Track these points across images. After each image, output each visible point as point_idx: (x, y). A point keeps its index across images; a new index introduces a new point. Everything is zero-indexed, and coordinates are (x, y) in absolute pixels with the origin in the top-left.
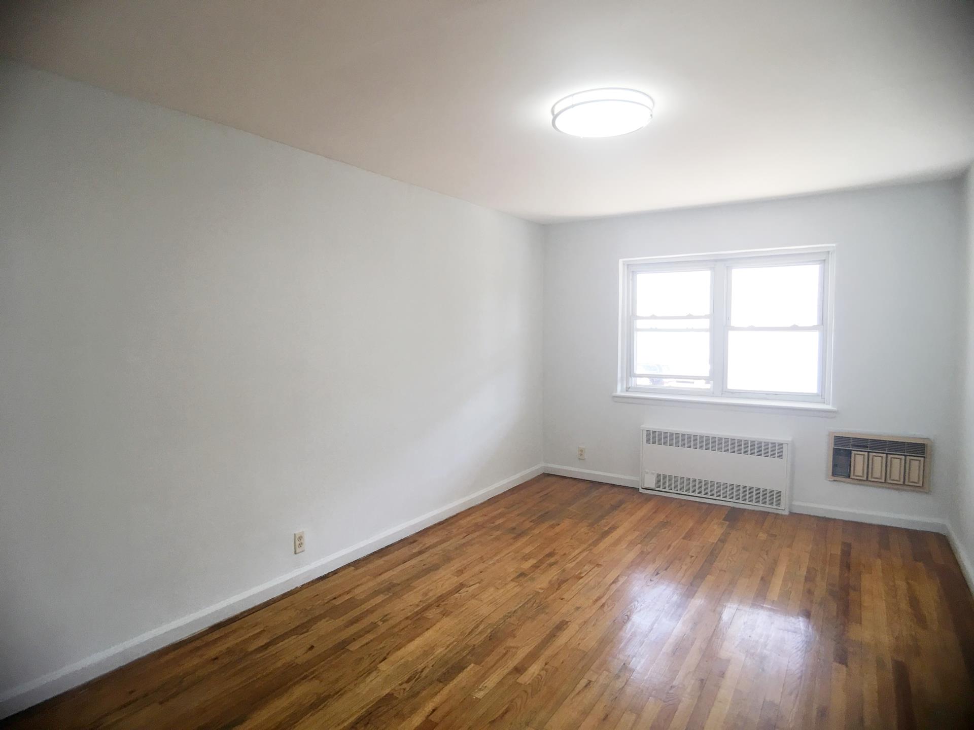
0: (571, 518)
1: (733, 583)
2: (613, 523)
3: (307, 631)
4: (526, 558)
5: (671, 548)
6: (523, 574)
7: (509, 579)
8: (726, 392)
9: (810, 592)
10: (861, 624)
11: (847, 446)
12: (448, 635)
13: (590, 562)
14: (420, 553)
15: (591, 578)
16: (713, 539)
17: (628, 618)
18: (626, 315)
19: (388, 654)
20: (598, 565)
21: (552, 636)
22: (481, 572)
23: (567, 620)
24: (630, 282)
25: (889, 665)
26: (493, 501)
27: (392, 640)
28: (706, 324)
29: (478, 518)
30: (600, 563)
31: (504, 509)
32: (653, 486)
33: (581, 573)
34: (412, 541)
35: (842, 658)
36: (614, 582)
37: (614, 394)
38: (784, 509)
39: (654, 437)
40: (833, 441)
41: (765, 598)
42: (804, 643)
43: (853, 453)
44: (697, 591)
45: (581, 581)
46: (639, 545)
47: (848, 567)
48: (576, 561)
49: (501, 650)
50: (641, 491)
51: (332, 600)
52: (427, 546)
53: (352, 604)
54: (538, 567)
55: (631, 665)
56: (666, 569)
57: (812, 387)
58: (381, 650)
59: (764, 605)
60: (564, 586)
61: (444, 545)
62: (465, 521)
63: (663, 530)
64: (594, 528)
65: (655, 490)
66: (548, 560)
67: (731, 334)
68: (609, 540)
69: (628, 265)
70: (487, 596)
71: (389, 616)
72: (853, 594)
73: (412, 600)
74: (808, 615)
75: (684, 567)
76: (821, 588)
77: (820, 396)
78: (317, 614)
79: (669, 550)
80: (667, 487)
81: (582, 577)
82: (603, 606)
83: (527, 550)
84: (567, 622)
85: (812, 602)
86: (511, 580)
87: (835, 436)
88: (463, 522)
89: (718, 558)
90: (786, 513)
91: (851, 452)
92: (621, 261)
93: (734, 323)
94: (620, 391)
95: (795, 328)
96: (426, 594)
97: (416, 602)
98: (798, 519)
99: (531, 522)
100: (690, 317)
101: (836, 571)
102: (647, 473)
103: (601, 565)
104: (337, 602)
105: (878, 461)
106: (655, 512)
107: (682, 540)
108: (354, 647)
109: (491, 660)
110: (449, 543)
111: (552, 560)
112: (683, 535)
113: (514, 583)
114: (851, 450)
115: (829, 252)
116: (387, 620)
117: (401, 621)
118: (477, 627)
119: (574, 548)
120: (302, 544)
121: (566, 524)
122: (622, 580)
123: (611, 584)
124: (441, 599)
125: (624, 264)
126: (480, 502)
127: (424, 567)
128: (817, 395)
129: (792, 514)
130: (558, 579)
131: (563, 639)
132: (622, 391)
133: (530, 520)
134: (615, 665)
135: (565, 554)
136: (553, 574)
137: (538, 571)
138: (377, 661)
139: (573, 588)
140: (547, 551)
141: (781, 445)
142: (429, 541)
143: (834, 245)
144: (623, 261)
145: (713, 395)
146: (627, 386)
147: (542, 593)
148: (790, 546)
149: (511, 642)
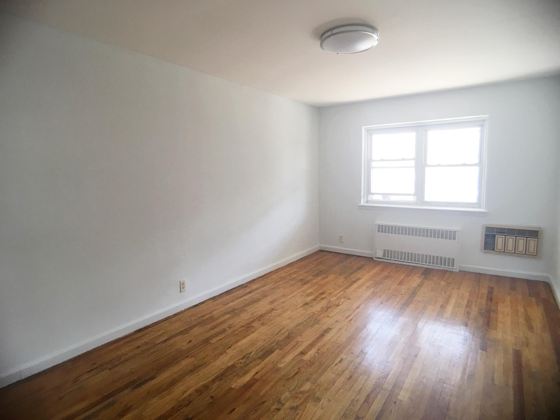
0: (335, 274)
1: (425, 308)
2: (358, 276)
3: (188, 333)
4: (308, 295)
5: (391, 290)
6: (306, 304)
7: (299, 306)
8: (424, 202)
9: (468, 313)
10: (496, 330)
11: (493, 233)
12: (265, 335)
13: (344, 297)
14: (250, 292)
15: (345, 305)
16: (415, 285)
17: (365, 327)
18: (366, 159)
19: (232, 345)
20: (349, 299)
21: (322, 335)
22: (283, 303)
23: (331, 327)
24: (369, 140)
25: (511, 351)
26: (290, 265)
27: (234, 338)
28: (413, 163)
29: (282, 274)
30: (350, 298)
31: (296, 269)
32: (381, 257)
33: (339, 303)
34: (245, 286)
35: (484, 348)
36: (357, 308)
37: (359, 205)
38: (456, 268)
39: (382, 229)
40: (485, 229)
41: (442, 316)
42: (463, 340)
43: (496, 236)
44: (404, 312)
45: (339, 307)
46: (373, 289)
47: (491, 299)
48: (337, 297)
49: (293, 343)
50: (375, 259)
51: (201, 317)
52: (253, 289)
53: (212, 319)
54: (316, 300)
55: (365, 351)
56: (387, 301)
57: (474, 199)
58: (228, 343)
59: (442, 320)
60: (330, 310)
61: (262, 289)
62: (275, 276)
63: (386, 281)
64: (348, 279)
65: (383, 259)
66: (321, 296)
67: (427, 169)
68: (355, 285)
69: (368, 130)
70: (285, 315)
71: (232, 326)
72: (492, 314)
73: (245, 317)
74: (466, 325)
75: (397, 300)
76: (474, 311)
77: (478, 205)
78: (193, 324)
79: (389, 291)
80: (389, 257)
81: (340, 305)
82: (351, 320)
83: (309, 291)
84: (331, 328)
85: (468, 318)
86: (300, 307)
87: (486, 227)
88: (274, 276)
89: (417, 295)
90: (458, 271)
91: (495, 236)
92: (363, 128)
93: (428, 163)
94: (363, 203)
95: (464, 165)
96: (253, 314)
97: (247, 318)
98: (464, 273)
99: (312, 276)
100: (403, 159)
101: (484, 301)
102: (378, 249)
103: (350, 299)
104: (204, 318)
105: (511, 241)
106: (382, 271)
107: (397, 286)
108: (214, 341)
109: (288, 347)
110: (265, 287)
111: (323, 296)
112: (397, 283)
113: (301, 308)
114: (495, 235)
115: (485, 120)
116: (231, 327)
117: (239, 328)
118: (280, 331)
119: (336, 290)
120: (184, 287)
121: (331, 277)
122: (361, 307)
123: (356, 309)
124: (262, 316)
125: (365, 130)
126: (283, 266)
127: (252, 300)
128: (476, 203)
129: (460, 271)
130: (326, 306)
131: (328, 337)
132: (364, 203)
133: (312, 275)
134: (357, 351)
135: (330, 293)
136: (324, 303)
137: (315, 302)
138: (226, 348)
139: (335, 311)
140: (321, 291)
141: (455, 232)
142: (254, 286)
143: (488, 116)
144: (365, 128)
145: (416, 204)
146: (367, 200)
147: (317, 313)
148: (458, 289)
149: (299, 339)
